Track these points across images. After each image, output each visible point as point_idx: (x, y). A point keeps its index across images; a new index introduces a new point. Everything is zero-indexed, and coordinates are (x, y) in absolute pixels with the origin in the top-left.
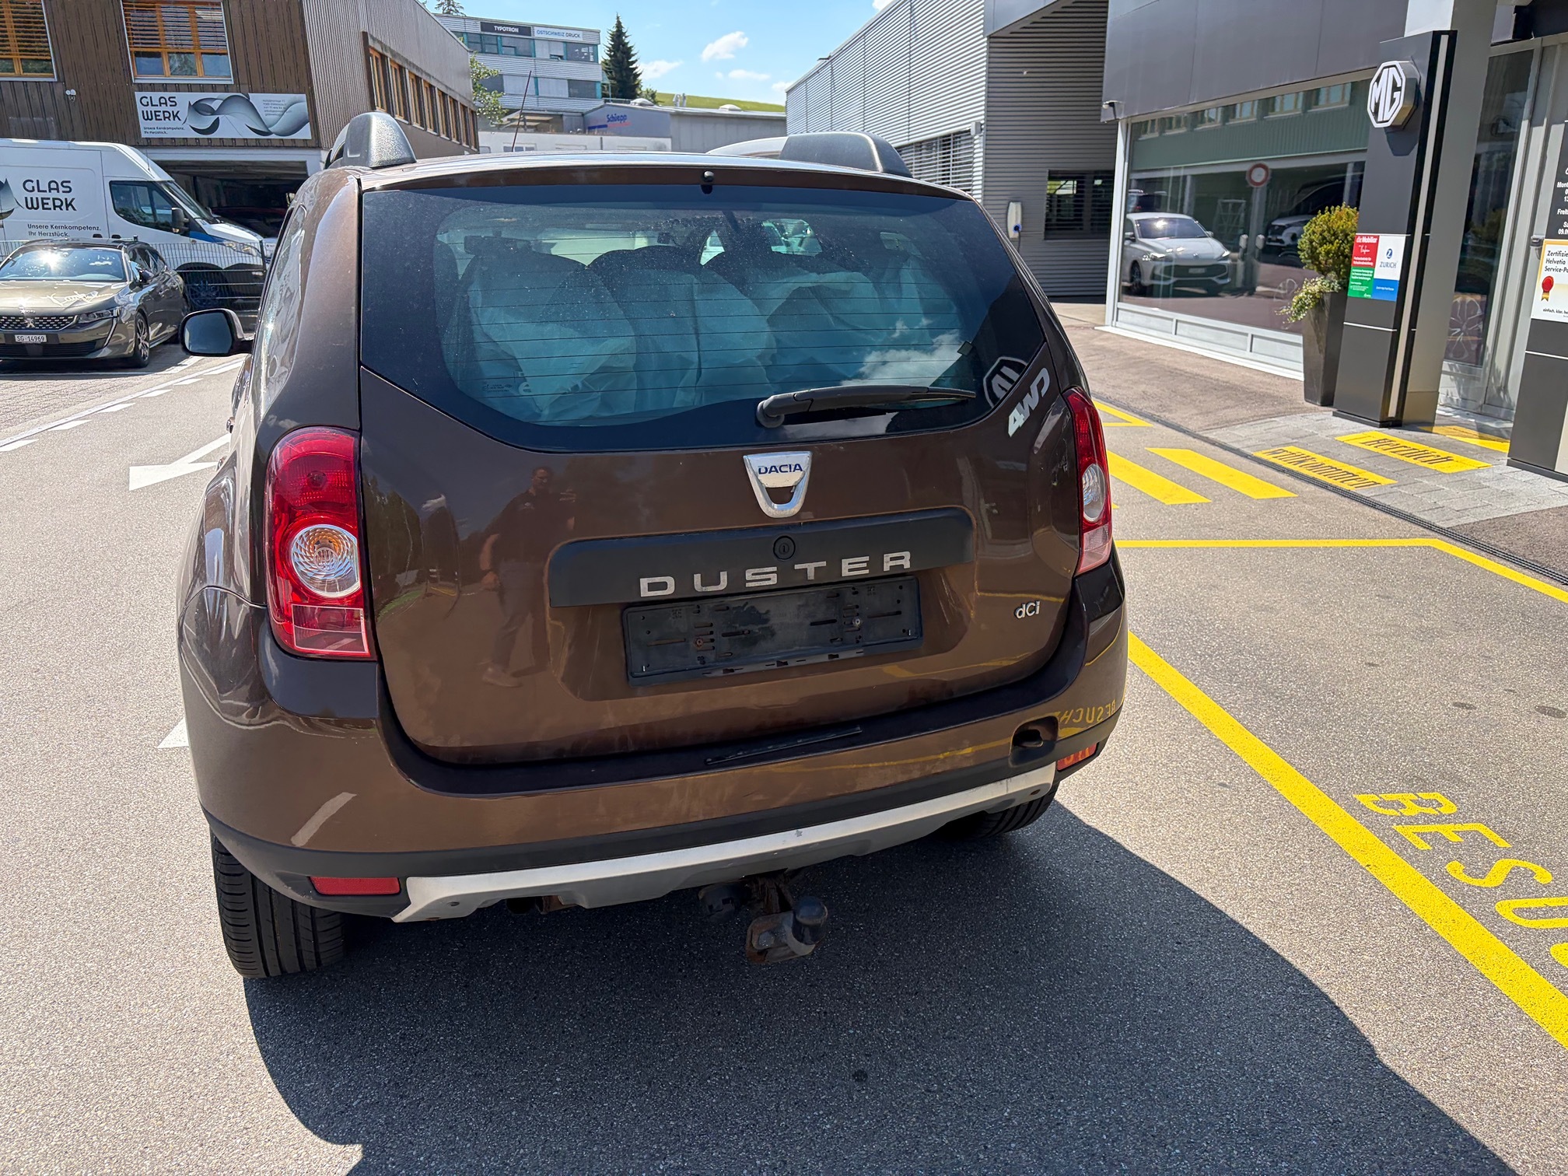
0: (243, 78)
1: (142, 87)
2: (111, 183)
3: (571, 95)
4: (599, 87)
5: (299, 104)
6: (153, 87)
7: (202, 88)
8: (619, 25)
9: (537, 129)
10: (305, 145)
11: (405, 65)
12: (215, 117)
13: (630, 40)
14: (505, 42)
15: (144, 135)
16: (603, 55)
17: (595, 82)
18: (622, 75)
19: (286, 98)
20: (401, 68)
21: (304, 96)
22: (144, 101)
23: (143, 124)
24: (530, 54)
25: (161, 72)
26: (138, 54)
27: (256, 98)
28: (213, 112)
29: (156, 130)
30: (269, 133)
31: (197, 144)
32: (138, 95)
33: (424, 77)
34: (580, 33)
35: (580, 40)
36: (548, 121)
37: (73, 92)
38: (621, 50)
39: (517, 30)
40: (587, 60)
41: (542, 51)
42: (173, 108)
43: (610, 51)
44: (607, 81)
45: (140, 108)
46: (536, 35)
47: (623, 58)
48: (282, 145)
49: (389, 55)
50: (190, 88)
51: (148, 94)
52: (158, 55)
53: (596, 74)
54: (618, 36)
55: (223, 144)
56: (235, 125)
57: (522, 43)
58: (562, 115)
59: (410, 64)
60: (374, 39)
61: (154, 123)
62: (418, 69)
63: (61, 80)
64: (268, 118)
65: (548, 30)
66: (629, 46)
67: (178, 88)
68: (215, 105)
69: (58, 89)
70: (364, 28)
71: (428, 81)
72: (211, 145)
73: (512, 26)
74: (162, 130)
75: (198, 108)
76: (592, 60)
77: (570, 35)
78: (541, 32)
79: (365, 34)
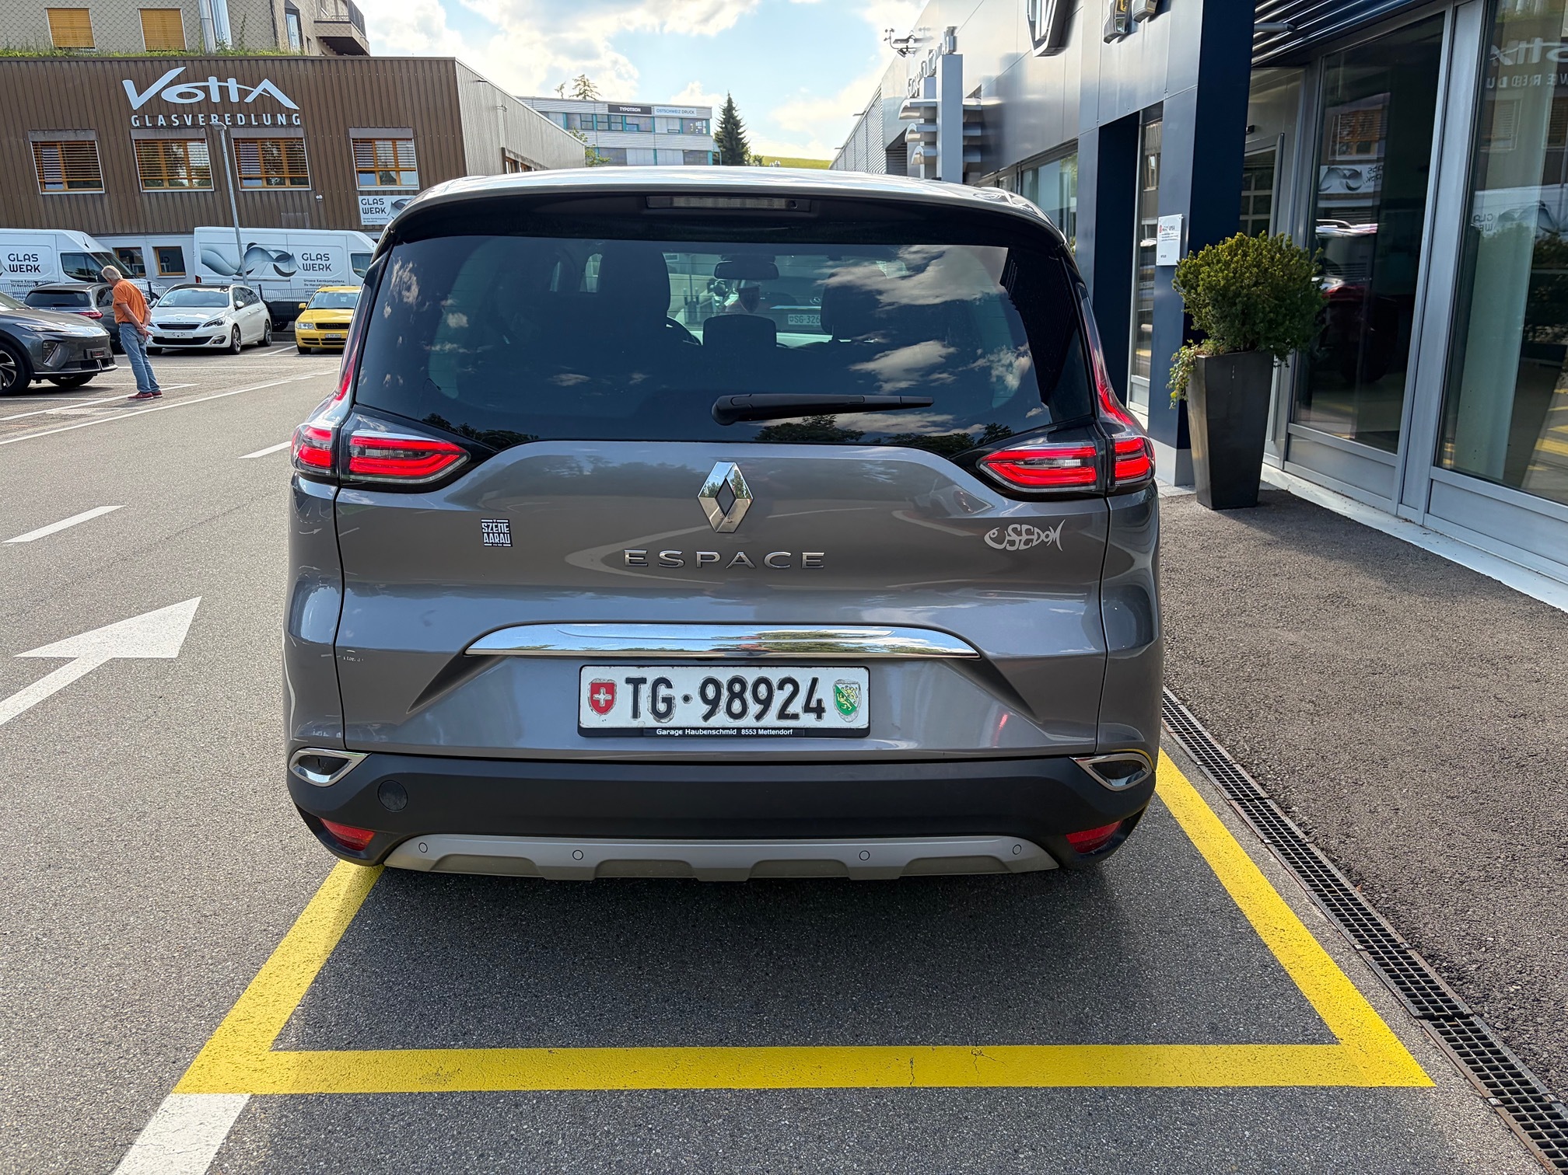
1: (362, 193)
2: (352, 255)
4: (710, 156)
6: (369, 193)
8: (730, 101)
11: (531, 165)
13: (738, 114)
14: (629, 120)
15: (363, 224)
16: (715, 127)
17: (707, 150)
18: (732, 145)
20: (529, 168)
22: (364, 202)
23: (363, 216)
24: (652, 131)
25: (375, 183)
26: (361, 172)
29: (370, 220)
32: (360, 198)
34: (695, 110)
35: (695, 115)
37: (321, 197)
38: (731, 122)
39: (639, 110)
40: (700, 132)
42: (381, 206)
43: (722, 123)
44: (717, 150)
45: (361, 206)
46: (656, 114)
47: (733, 129)
49: (520, 160)
50: (392, 193)
51: (366, 197)
52: (372, 172)
53: (710, 145)
54: (729, 110)
57: (643, 122)
59: (535, 163)
60: (509, 152)
61: (369, 216)
63: (314, 189)
65: (666, 108)
66: (738, 118)
67: (384, 193)
69: (312, 195)
70: (503, 146)
73: (635, 107)
74: (374, 220)
75: (396, 205)
76: (704, 132)
77: (686, 112)
78: (660, 111)
79: (503, 150)
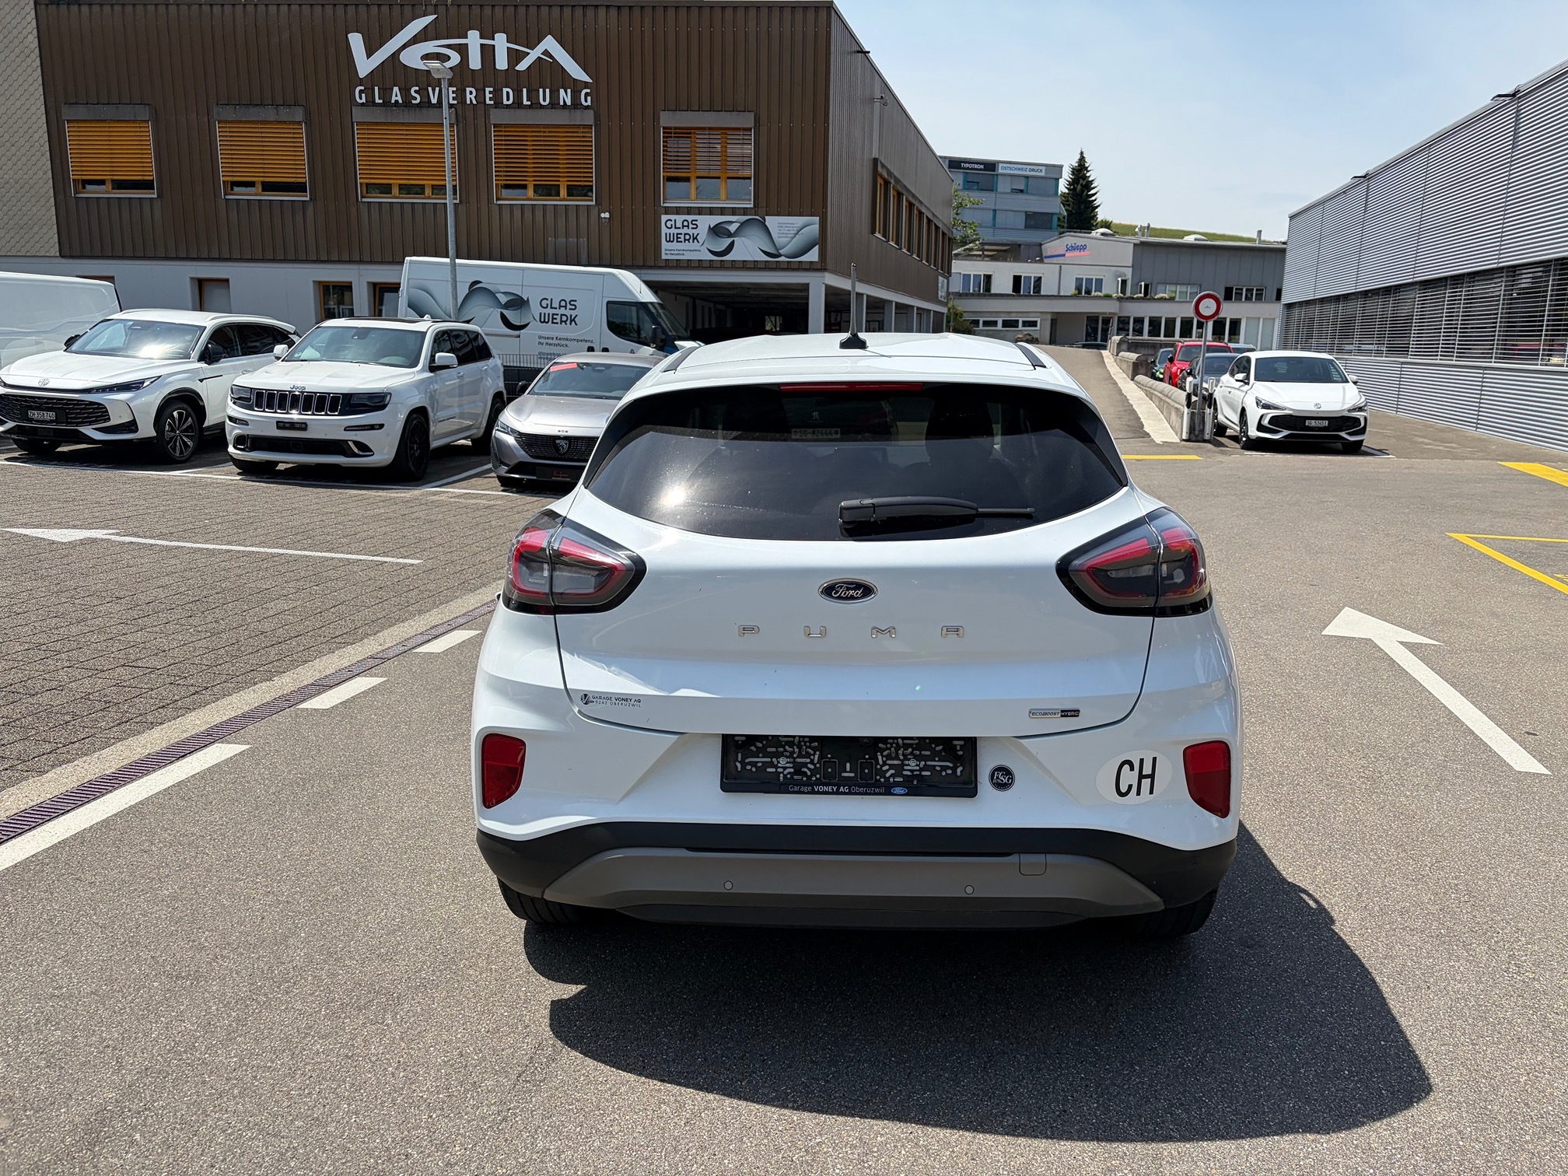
0: (763, 202)
1: (668, 211)
2: (608, 303)
3: (1027, 227)
4: (1055, 218)
5: (811, 225)
7: (722, 211)
8: (1082, 159)
9: (993, 258)
10: (811, 267)
11: (905, 193)
12: (731, 240)
14: (970, 178)
15: (664, 257)
16: (1063, 188)
17: (1052, 214)
18: (1079, 208)
19: (799, 221)
20: (899, 195)
21: (817, 219)
22: (669, 224)
23: (665, 245)
24: (991, 188)
25: (687, 198)
26: (669, 179)
27: (771, 222)
28: (730, 235)
29: (676, 252)
30: (780, 255)
31: (710, 266)
32: (664, 218)
33: (917, 204)
34: (1043, 168)
35: (1043, 174)
36: (1005, 251)
37: (607, 215)
38: (1081, 184)
39: (982, 167)
40: (1046, 193)
41: (1003, 186)
42: (694, 231)
43: (1070, 184)
44: (1064, 213)
45: (664, 230)
46: (1000, 171)
47: (1083, 192)
48: (789, 267)
49: (892, 181)
50: (711, 211)
51: (673, 217)
52: (687, 180)
53: (1054, 206)
54: (1080, 171)
55: (735, 266)
56: (748, 248)
57: (985, 179)
58: (1020, 245)
59: (908, 191)
60: (883, 166)
61: (675, 245)
62: (914, 196)
63: (599, 203)
64: (779, 240)
65: (1012, 166)
66: (1090, 179)
67: (700, 211)
68: (733, 228)
69: (594, 213)
70: (875, 154)
71: (920, 208)
72: (723, 266)
73: (977, 163)
74: (681, 252)
75: (717, 231)
76: (1051, 193)
77: (1033, 170)
78: (1005, 168)
79: (875, 161)
